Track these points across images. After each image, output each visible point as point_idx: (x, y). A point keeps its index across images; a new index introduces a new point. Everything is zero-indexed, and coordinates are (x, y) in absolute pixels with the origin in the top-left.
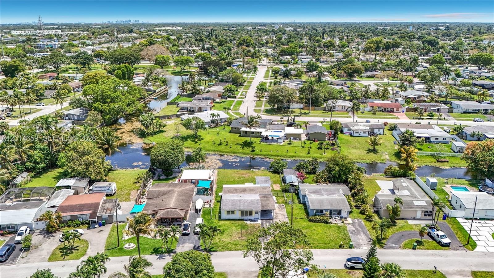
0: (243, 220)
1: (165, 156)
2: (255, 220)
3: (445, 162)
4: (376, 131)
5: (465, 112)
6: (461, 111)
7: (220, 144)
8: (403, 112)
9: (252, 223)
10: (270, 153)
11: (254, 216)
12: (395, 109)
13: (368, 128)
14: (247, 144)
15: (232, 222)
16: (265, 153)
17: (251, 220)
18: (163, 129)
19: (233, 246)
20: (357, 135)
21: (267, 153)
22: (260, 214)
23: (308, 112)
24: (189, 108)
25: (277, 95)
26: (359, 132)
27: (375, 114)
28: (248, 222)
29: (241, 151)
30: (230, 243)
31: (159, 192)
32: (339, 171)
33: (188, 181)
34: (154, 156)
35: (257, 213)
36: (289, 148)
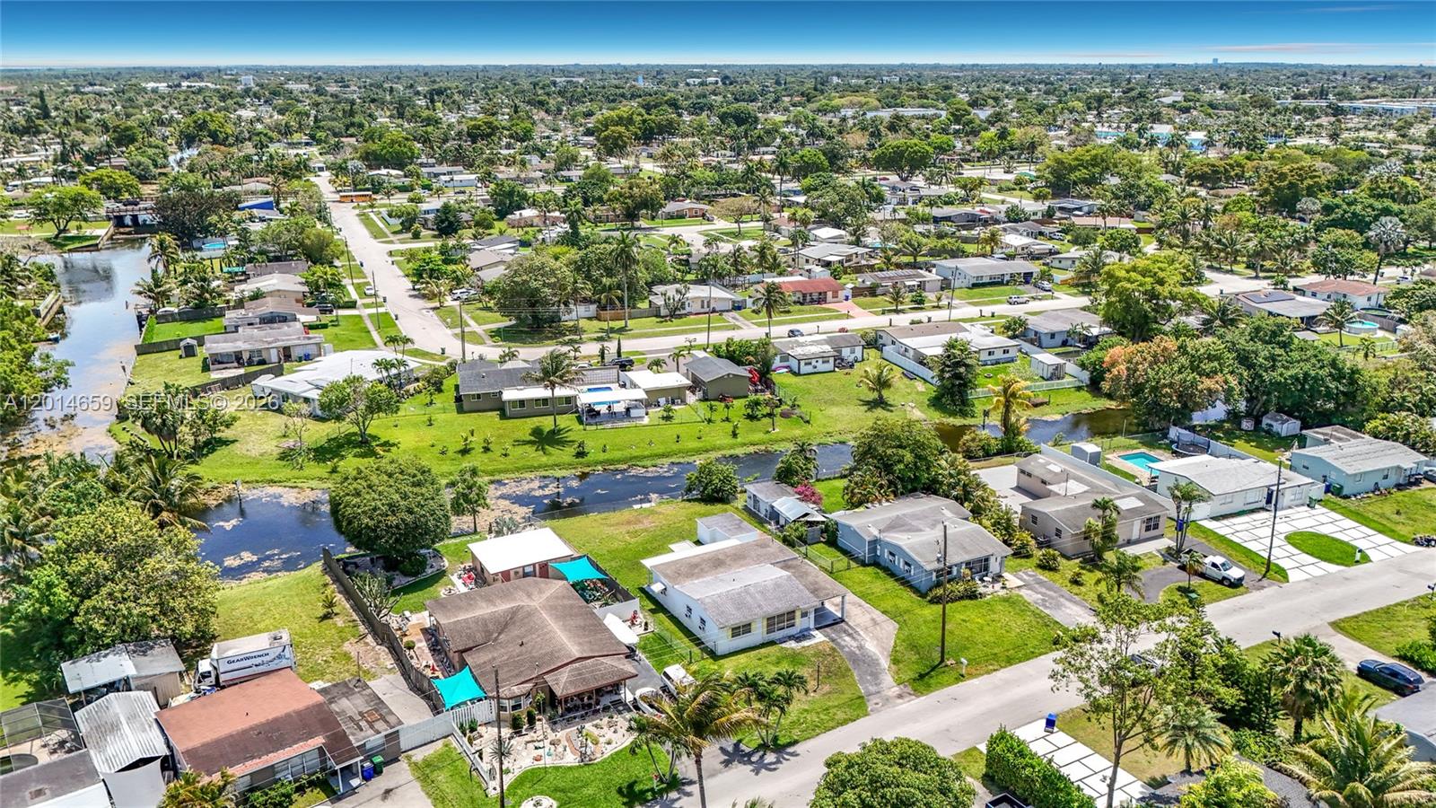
0: (772, 643)
2: (802, 636)
3: (1042, 404)
4: (846, 352)
5: (975, 286)
6: (966, 283)
7: (465, 452)
8: (847, 299)
9: (806, 643)
11: (800, 623)
12: (830, 294)
13: (827, 348)
14: (545, 440)
16: (617, 455)
17: (797, 639)
19: (822, 716)
20: (809, 369)
21: (627, 453)
22: (812, 616)
23: (621, 324)
24: (246, 356)
25: (534, 284)
26: (814, 362)
27: (788, 312)
28: (792, 644)
29: (544, 459)
30: (806, 710)
31: (482, 622)
35: (804, 615)
36: (671, 430)
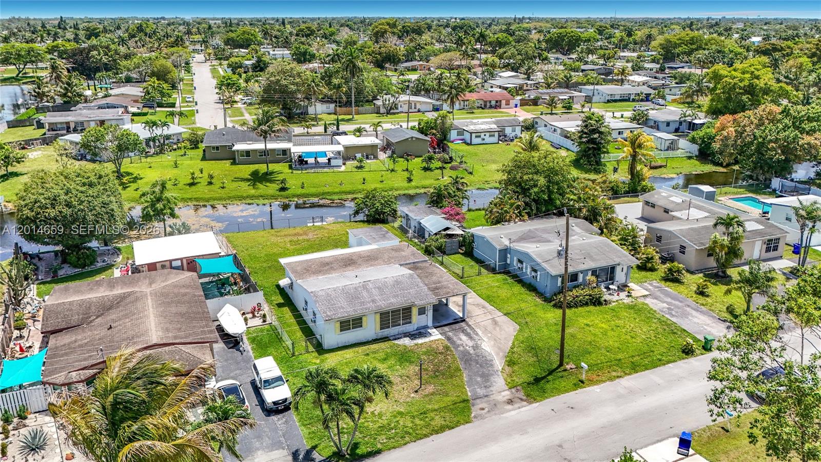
0: (385, 339)
1: (69, 205)
2: (421, 333)
3: (660, 167)
4: (508, 131)
5: (609, 101)
6: (603, 99)
7: (192, 184)
8: (516, 106)
9: (420, 341)
10: (326, 190)
11: (417, 320)
12: (503, 102)
13: (494, 126)
14: (257, 178)
15: (360, 349)
16: (313, 190)
17: (413, 336)
18: (17, 168)
19: (417, 421)
20: (479, 141)
21: (321, 190)
22: (430, 313)
23: (351, 117)
24: (72, 126)
25: (284, 82)
26: (482, 135)
27: (473, 113)
28: (406, 341)
29: (253, 192)
30: (400, 413)
31: (87, 306)
32: (548, 187)
33: (158, 266)
34: (31, 210)
35: (422, 311)
36: (360, 175)
